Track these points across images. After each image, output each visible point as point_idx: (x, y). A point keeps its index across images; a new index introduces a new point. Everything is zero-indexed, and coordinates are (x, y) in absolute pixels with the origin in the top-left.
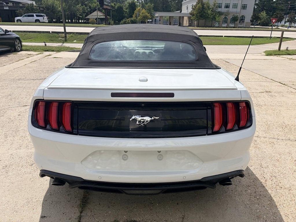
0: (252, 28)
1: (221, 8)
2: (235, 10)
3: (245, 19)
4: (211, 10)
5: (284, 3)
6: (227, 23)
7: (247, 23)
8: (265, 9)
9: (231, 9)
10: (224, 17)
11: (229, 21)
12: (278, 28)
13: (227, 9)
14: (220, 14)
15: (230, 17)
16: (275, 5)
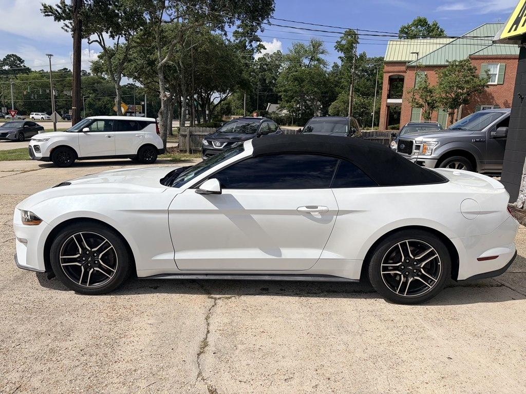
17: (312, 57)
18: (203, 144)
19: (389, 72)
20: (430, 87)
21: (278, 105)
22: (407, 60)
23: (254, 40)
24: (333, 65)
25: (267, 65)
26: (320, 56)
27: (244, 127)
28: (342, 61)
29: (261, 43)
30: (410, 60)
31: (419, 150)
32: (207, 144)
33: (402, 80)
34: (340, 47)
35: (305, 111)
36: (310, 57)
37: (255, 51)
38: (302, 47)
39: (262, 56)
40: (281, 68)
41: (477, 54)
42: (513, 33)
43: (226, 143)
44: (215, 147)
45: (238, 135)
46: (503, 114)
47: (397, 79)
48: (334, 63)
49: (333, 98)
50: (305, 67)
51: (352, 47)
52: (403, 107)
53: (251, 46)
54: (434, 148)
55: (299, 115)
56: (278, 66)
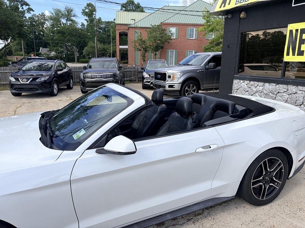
17: (67, 19)
18: (11, 80)
19: (119, 30)
20: (143, 39)
21: (48, 49)
22: (128, 23)
23: (25, 5)
24: (81, 24)
25: (35, 22)
26: (73, 18)
27: (39, 66)
28: (87, 22)
29: (30, 7)
30: (130, 23)
31: (170, 78)
32: (14, 80)
33: (126, 35)
34: (84, 13)
35: (67, 53)
36: (66, 18)
37: (26, 12)
38: (60, 12)
39: (31, 16)
40: (45, 24)
41: (165, 22)
42: (223, 9)
43: (31, 79)
44: (22, 82)
45: (39, 72)
46: (209, 55)
47: (123, 34)
48: (82, 23)
49: (85, 44)
50: (64, 25)
51: (92, 14)
52: (129, 50)
53: (23, 8)
54: (179, 77)
55: (63, 55)
56: (44, 23)
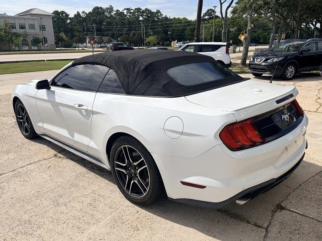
0: (59, 50)
1: (15, 29)
2: (32, 31)
3: (48, 41)
4: (4, 31)
5: (77, 25)
6: (28, 45)
7: (51, 45)
8: (62, 31)
9: (28, 30)
10: (22, 39)
11: (30, 43)
12: (84, 49)
13: (23, 30)
14: (17, 35)
15: (30, 39)
16: (70, 26)
32: (252, 60)
43: (264, 59)
44: (256, 62)
